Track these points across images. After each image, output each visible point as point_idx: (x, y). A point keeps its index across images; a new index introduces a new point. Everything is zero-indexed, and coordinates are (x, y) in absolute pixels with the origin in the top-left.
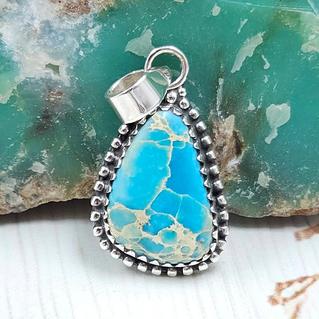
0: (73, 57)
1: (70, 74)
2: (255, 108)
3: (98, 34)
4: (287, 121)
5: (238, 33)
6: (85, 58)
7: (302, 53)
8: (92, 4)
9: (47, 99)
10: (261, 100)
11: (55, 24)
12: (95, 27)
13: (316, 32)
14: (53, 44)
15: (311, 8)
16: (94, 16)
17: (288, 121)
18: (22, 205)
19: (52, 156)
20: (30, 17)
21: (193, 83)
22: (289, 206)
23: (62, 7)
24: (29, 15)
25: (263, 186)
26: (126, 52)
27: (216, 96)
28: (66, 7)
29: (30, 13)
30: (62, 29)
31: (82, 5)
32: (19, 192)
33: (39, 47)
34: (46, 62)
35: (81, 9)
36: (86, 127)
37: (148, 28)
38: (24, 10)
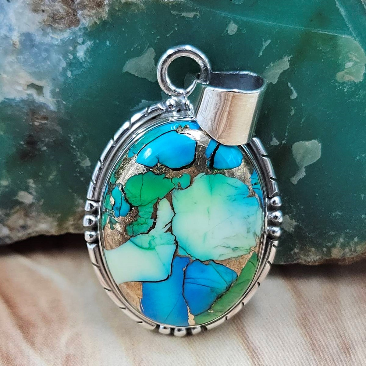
0: (59, 78)
1: (56, 97)
2: (279, 143)
3: (89, 52)
5: (259, 56)
6: (73, 80)
7: (336, 83)
8: (82, 16)
9: (31, 124)
10: (287, 134)
11: (37, 37)
12: (85, 43)
13: (354, 58)
14: (35, 61)
15: (349, 30)
16: (84, 30)
17: (318, 159)
18: (8, 237)
19: (40, 186)
20: (8, 28)
22: (318, 254)
23: (46, 18)
24: (7, 26)
25: (288, 231)
26: (124, 73)
28: (51, 19)
29: (8, 24)
30: (45, 44)
31: (71, 17)
32: (6, 223)
33: (19, 64)
34: (27, 82)
35: (69, 21)
36: (78, 156)
37: (149, 47)
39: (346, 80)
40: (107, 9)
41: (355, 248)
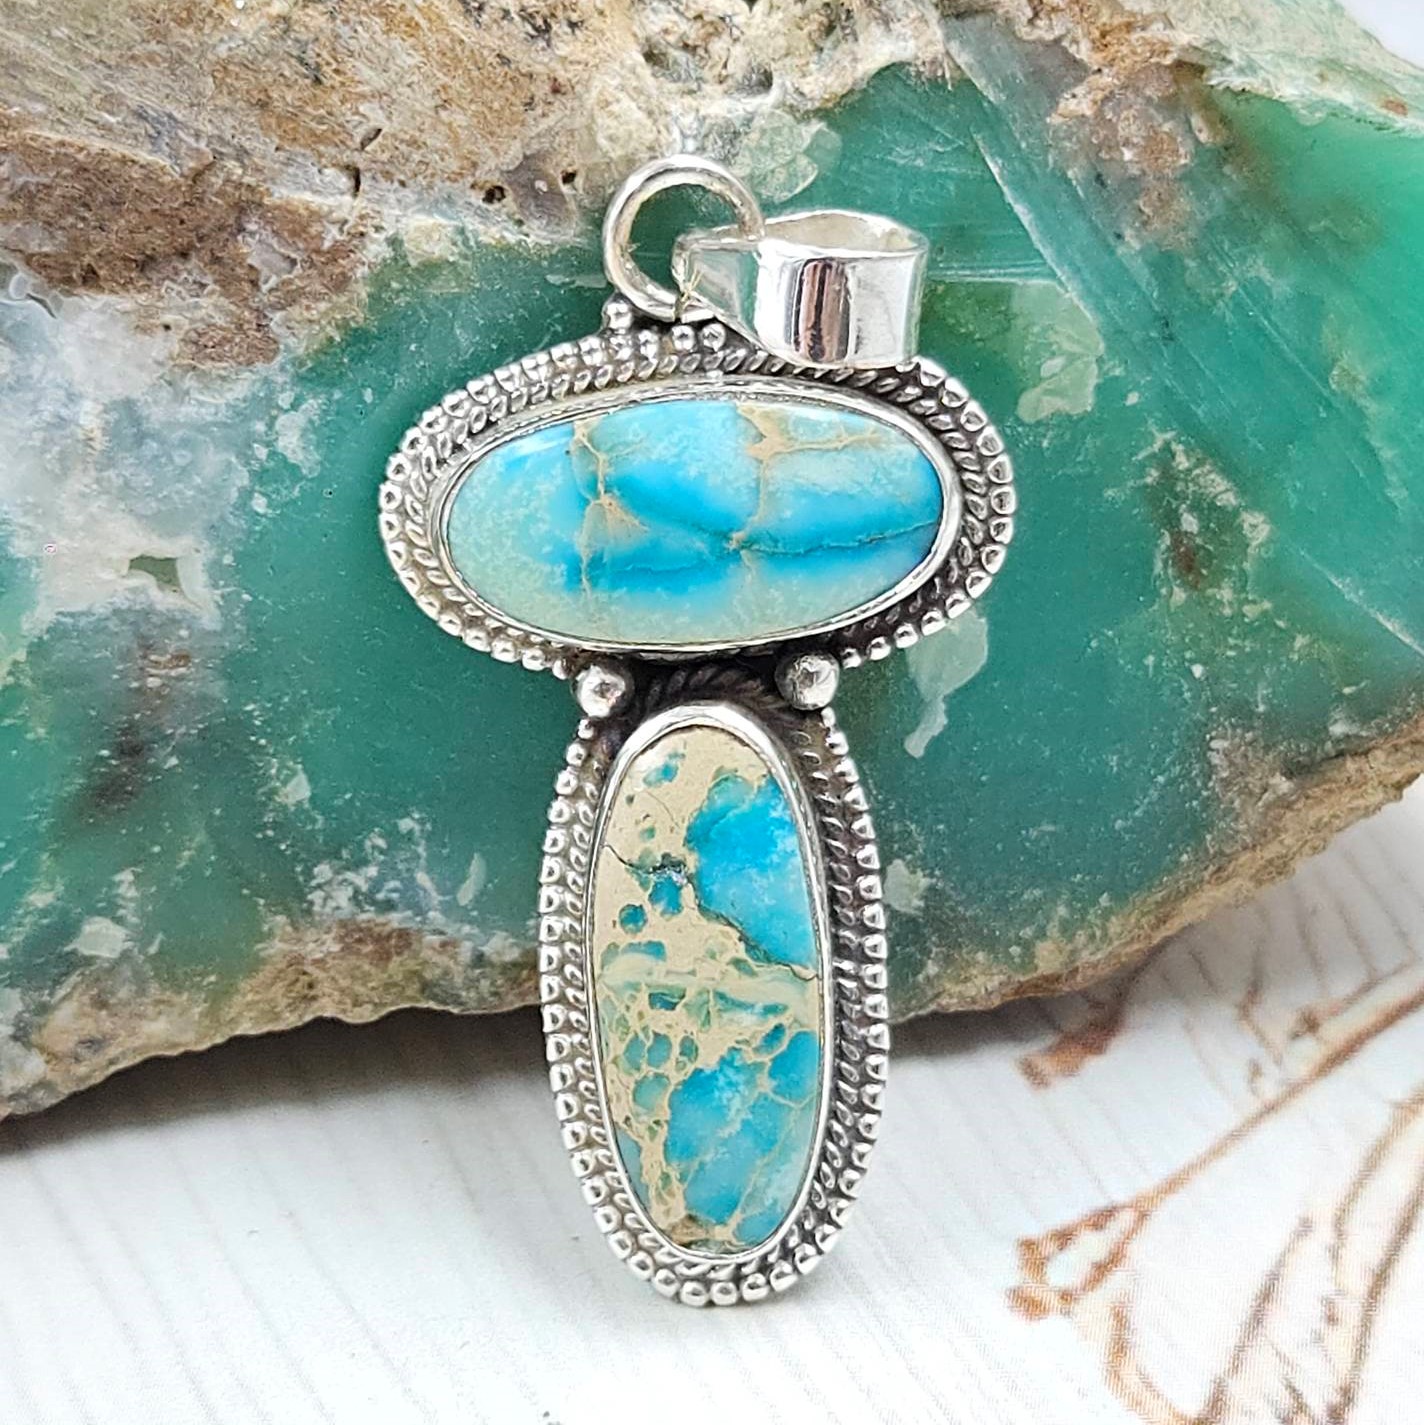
0: (232, 520)
1: (222, 583)
3: (315, 431)
4: (977, 668)
6: (273, 520)
7: (1020, 426)
8: (283, 325)
9: (135, 685)
11: (155, 409)
12: (299, 405)
13: (1067, 346)
14: (155, 481)
15: (1045, 263)
16: (293, 365)
17: (981, 668)
18: (43, 1084)
19: (153, 889)
20: (61, 393)
22: (995, 971)
23: (176, 349)
24: (59, 386)
25: (903, 910)
28: (189, 346)
29: (59, 380)
30: (182, 425)
31: (250, 333)
32: (34, 1037)
33: (104, 497)
34: (132, 550)
35: (245, 347)
36: (273, 771)
38: (36, 370)
39: (1045, 413)
40: (363, 292)
41: (1103, 926)
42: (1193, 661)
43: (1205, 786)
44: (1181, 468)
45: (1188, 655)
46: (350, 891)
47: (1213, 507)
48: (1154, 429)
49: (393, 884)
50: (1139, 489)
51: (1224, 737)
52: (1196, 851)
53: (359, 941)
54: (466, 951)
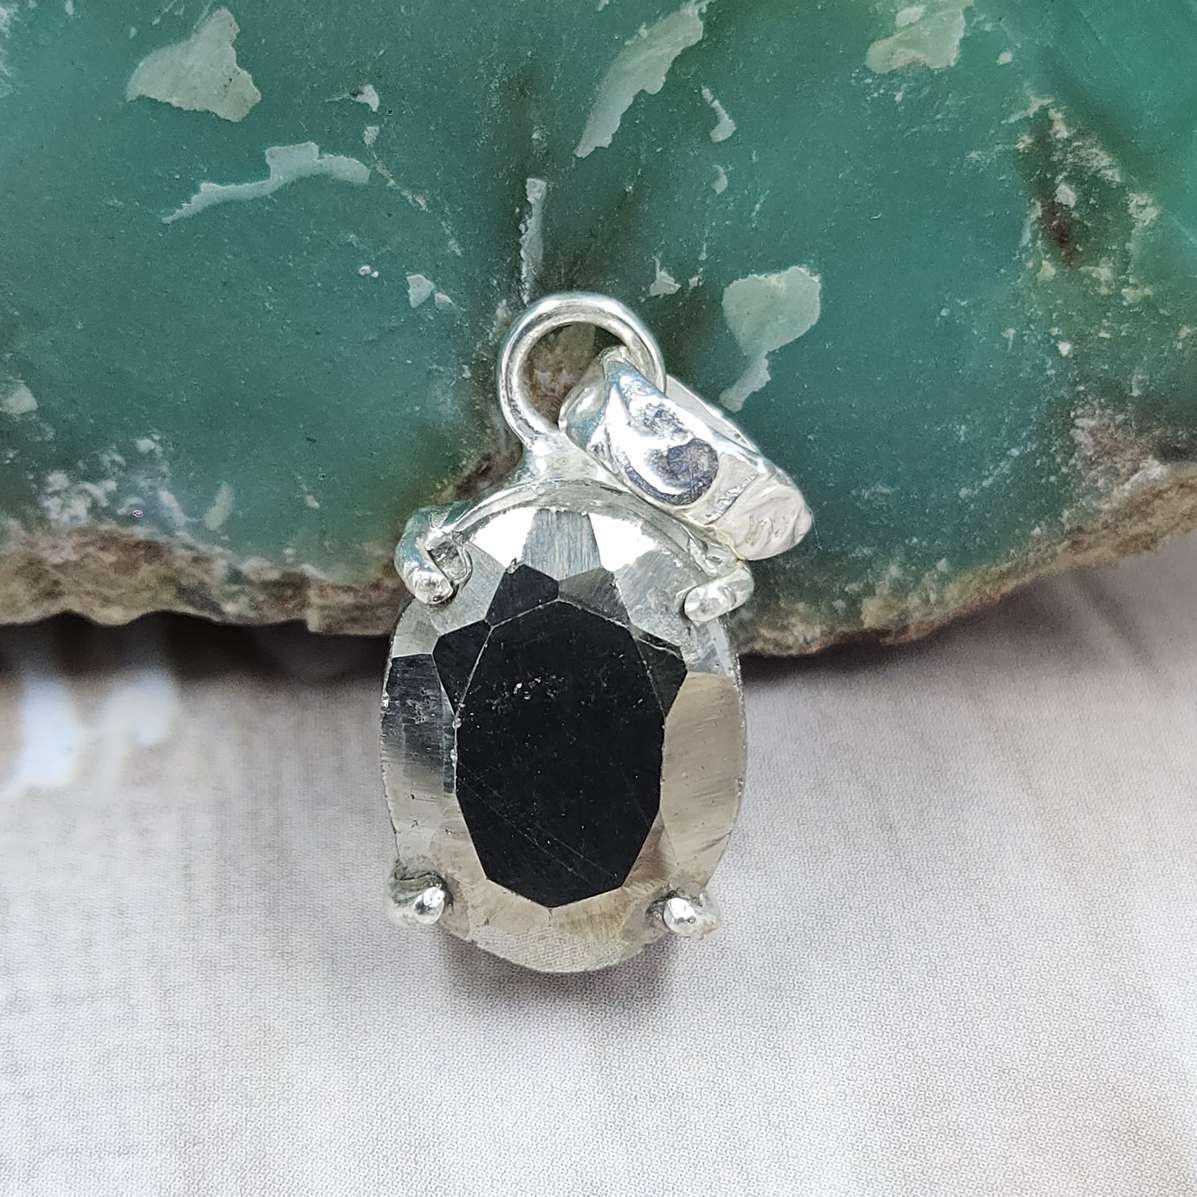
2: (677, 286)
4: (809, 327)
5: (600, 9)
7: (867, 77)
10: (703, 257)
17: (812, 327)
21: (422, 202)
22: (816, 621)
26: (131, 101)
27: (520, 246)
37: (215, 6)
39: (899, 64)
41: (940, 591)
42: (1058, 338)
43: (1065, 462)
44: (1058, 136)
45: (1055, 331)
46: (89, 505)
47: (1096, 180)
48: (1028, 92)
49: (134, 500)
50: (1007, 152)
51: (1092, 416)
52: (1049, 525)
53: (102, 549)
54: (220, 568)
